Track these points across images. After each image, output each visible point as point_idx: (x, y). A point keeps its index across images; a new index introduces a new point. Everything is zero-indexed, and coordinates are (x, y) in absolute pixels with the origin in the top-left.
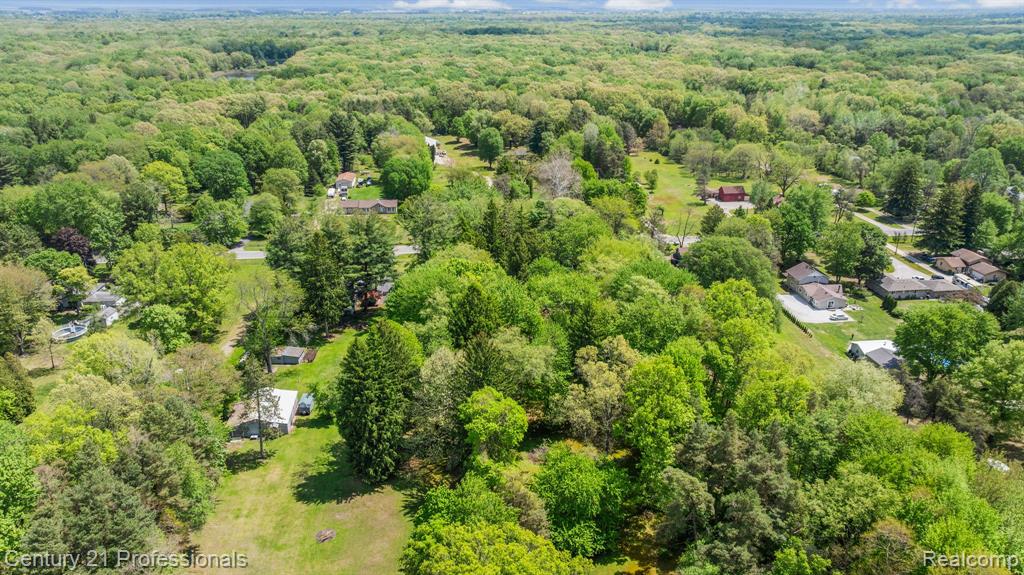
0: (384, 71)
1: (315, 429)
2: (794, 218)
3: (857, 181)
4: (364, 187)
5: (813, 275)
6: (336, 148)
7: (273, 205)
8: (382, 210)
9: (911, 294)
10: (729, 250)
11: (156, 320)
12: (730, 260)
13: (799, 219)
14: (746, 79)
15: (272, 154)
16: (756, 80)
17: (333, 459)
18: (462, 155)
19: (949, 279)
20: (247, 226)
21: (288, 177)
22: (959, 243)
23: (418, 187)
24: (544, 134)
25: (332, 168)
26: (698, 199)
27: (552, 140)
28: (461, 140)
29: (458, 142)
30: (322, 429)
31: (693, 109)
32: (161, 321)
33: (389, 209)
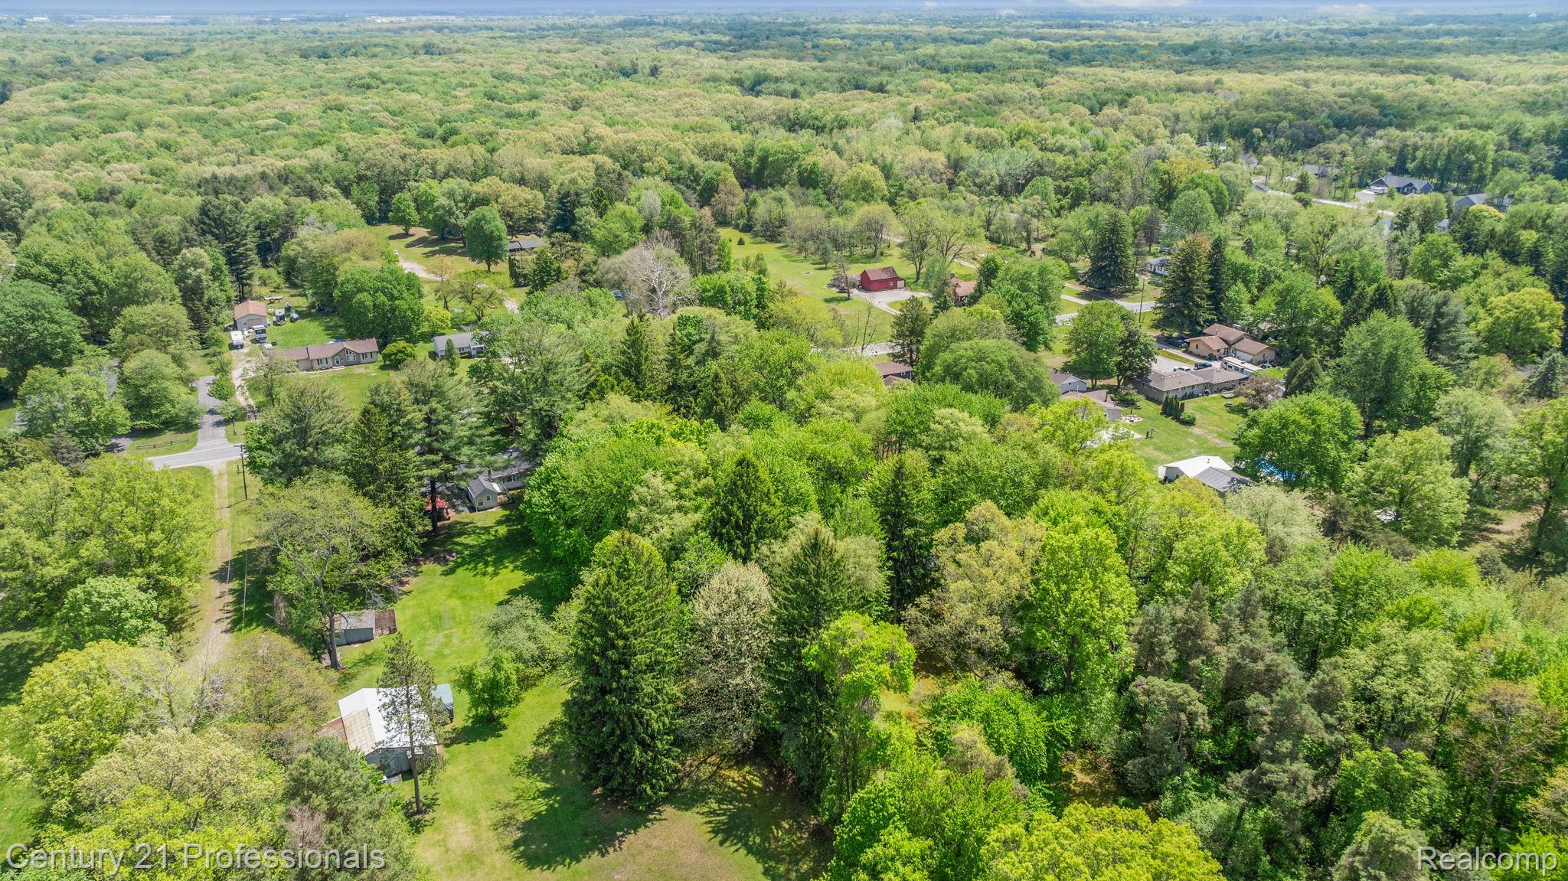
0: (229, 124)
1: (479, 744)
2: (1023, 305)
3: (1024, 246)
4: (287, 324)
5: (1067, 382)
6: (222, 260)
7: (167, 371)
8: (351, 358)
9: (1188, 391)
10: (1003, 359)
11: (105, 608)
12: (1007, 372)
13: (1028, 307)
14: (802, 112)
15: (108, 279)
16: (819, 112)
17: (543, 786)
18: (427, 255)
19: (1216, 365)
20: (128, 414)
21: (171, 317)
22: (1210, 317)
23: (409, 313)
24: (579, 212)
25: (223, 296)
26: (834, 292)
27: (594, 220)
28: (412, 230)
29: (406, 235)
30: (491, 740)
31: (763, 160)
32: (113, 608)
33: (364, 355)
